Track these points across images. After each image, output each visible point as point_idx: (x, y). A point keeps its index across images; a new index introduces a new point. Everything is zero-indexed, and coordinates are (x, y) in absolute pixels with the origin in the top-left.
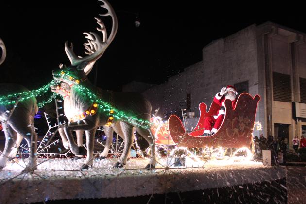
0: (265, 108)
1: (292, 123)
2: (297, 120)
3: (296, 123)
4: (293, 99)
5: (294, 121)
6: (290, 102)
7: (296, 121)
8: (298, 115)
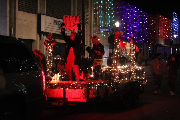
0: (8, 19)
1: (37, 38)
2: (42, 35)
3: (41, 39)
4: (39, 10)
5: (38, 36)
6: (35, 14)
7: (40, 36)
8: (43, 29)
